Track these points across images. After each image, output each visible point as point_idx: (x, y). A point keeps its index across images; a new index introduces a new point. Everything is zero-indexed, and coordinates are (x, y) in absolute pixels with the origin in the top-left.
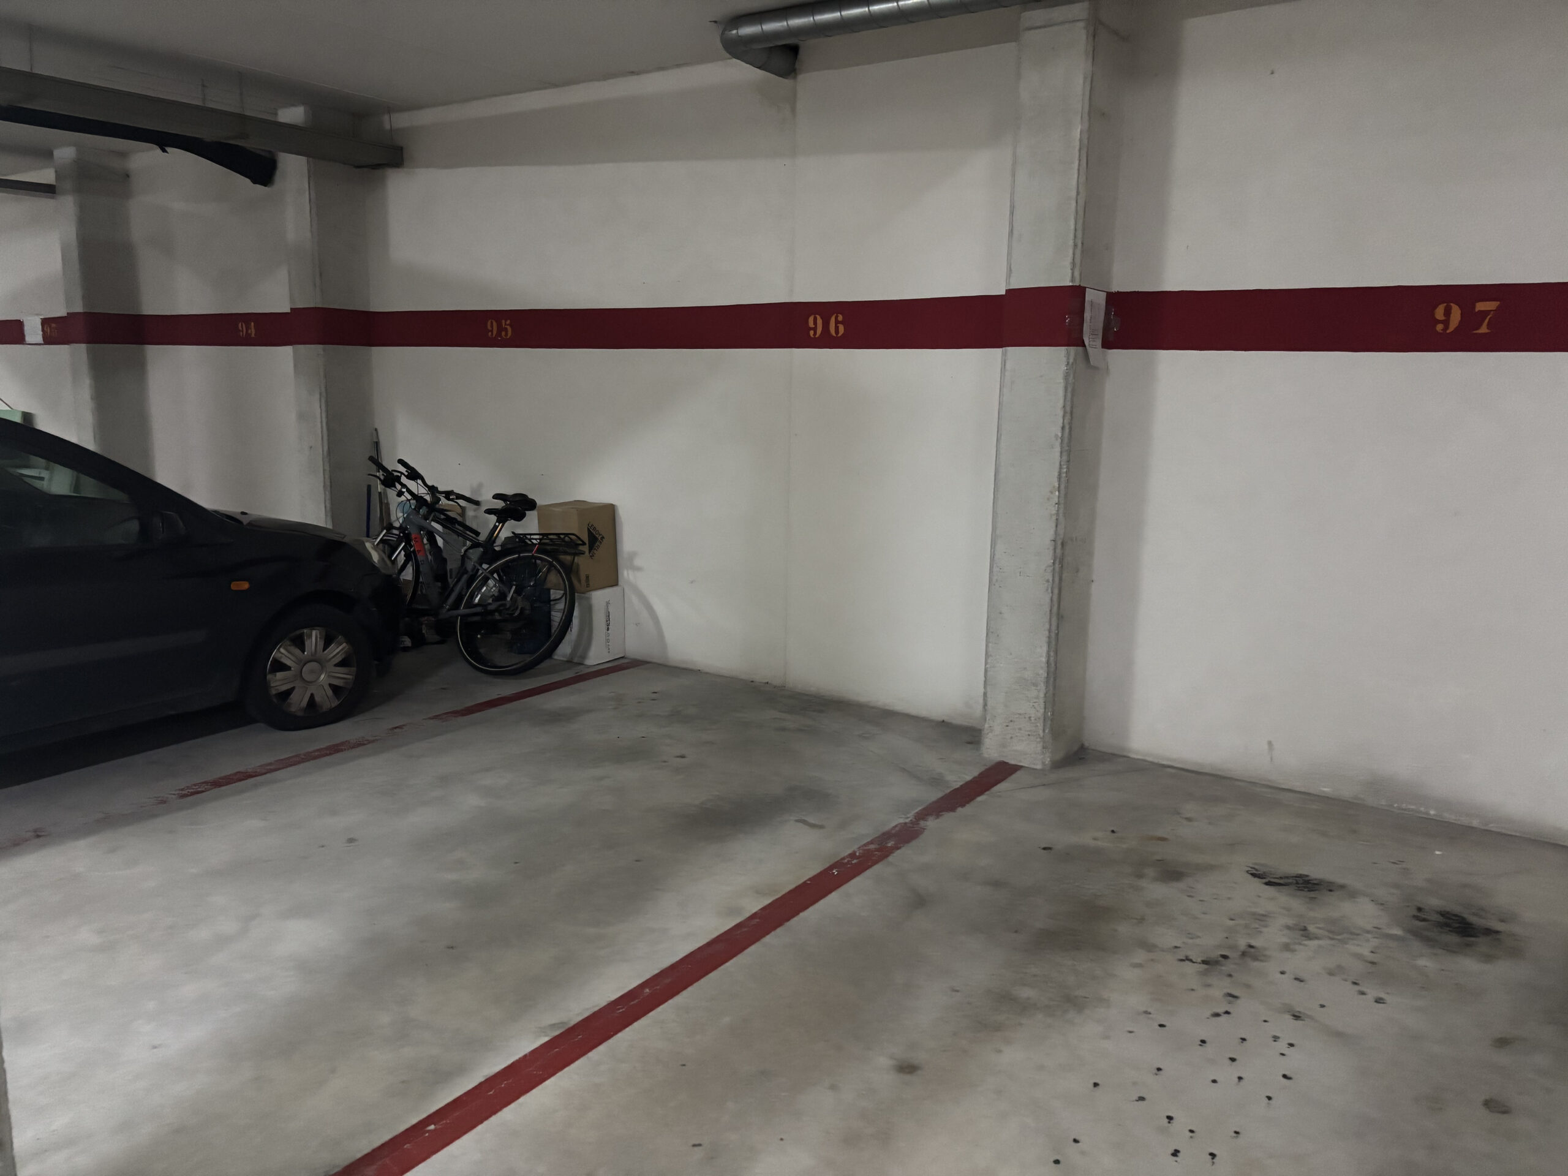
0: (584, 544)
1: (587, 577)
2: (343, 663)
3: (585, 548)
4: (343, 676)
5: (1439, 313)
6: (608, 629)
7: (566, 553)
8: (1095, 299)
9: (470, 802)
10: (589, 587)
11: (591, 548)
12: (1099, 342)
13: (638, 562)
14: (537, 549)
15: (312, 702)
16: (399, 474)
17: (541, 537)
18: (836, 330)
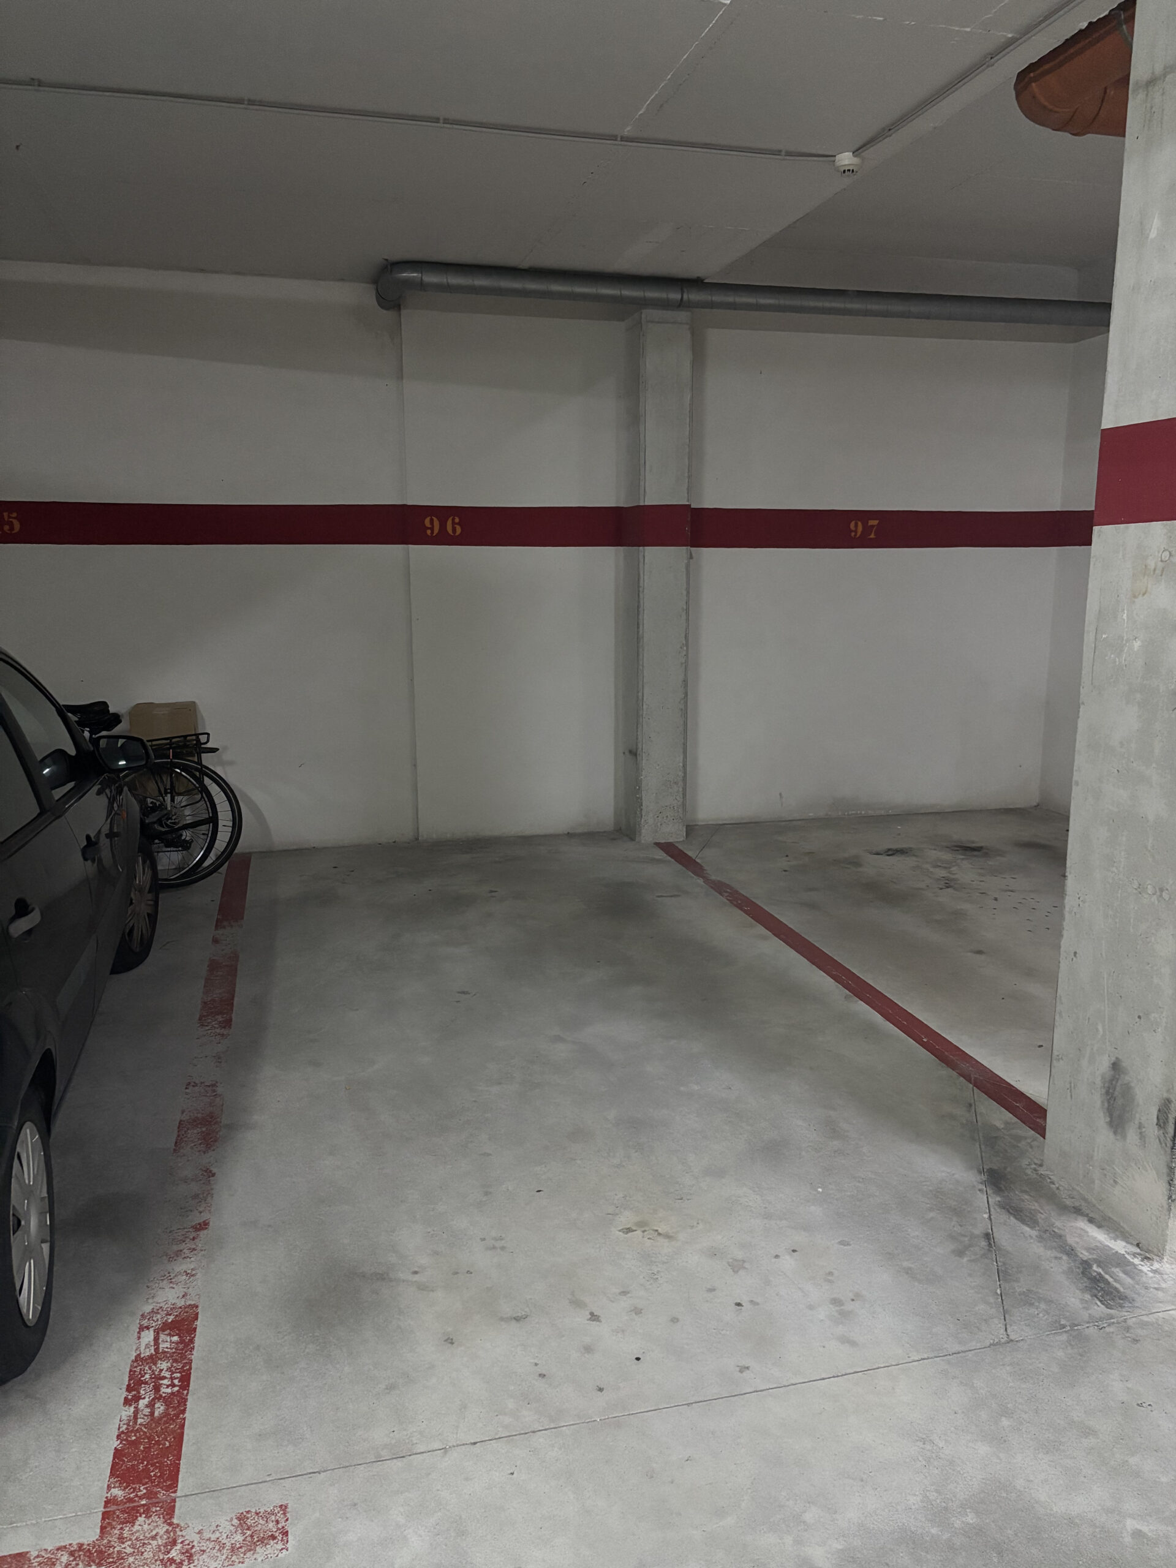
2: (150, 889)
4: (151, 903)
5: (852, 525)
14: (172, 754)
15: (142, 935)
18: (454, 530)
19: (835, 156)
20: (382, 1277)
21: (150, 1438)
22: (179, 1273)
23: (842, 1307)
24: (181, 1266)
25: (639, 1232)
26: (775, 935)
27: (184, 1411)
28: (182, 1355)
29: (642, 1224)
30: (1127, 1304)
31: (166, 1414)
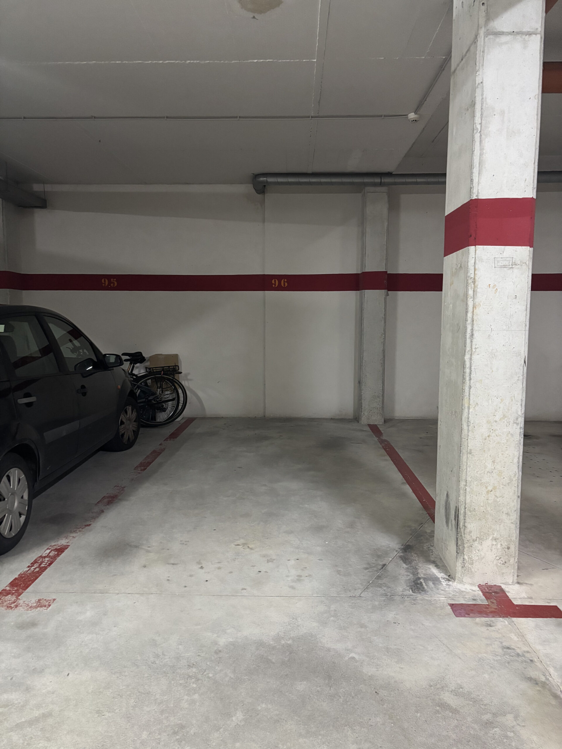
2: (135, 420)
4: (135, 426)
14: (163, 373)
15: (129, 438)
18: (284, 284)
19: (407, 115)
20: (136, 547)
21: (28, 577)
22: (71, 536)
23: (300, 578)
24: (74, 535)
25: (241, 546)
26: (392, 460)
27: (44, 572)
28: (54, 558)
29: (244, 544)
30: (423, 593)
31: (38, 571)
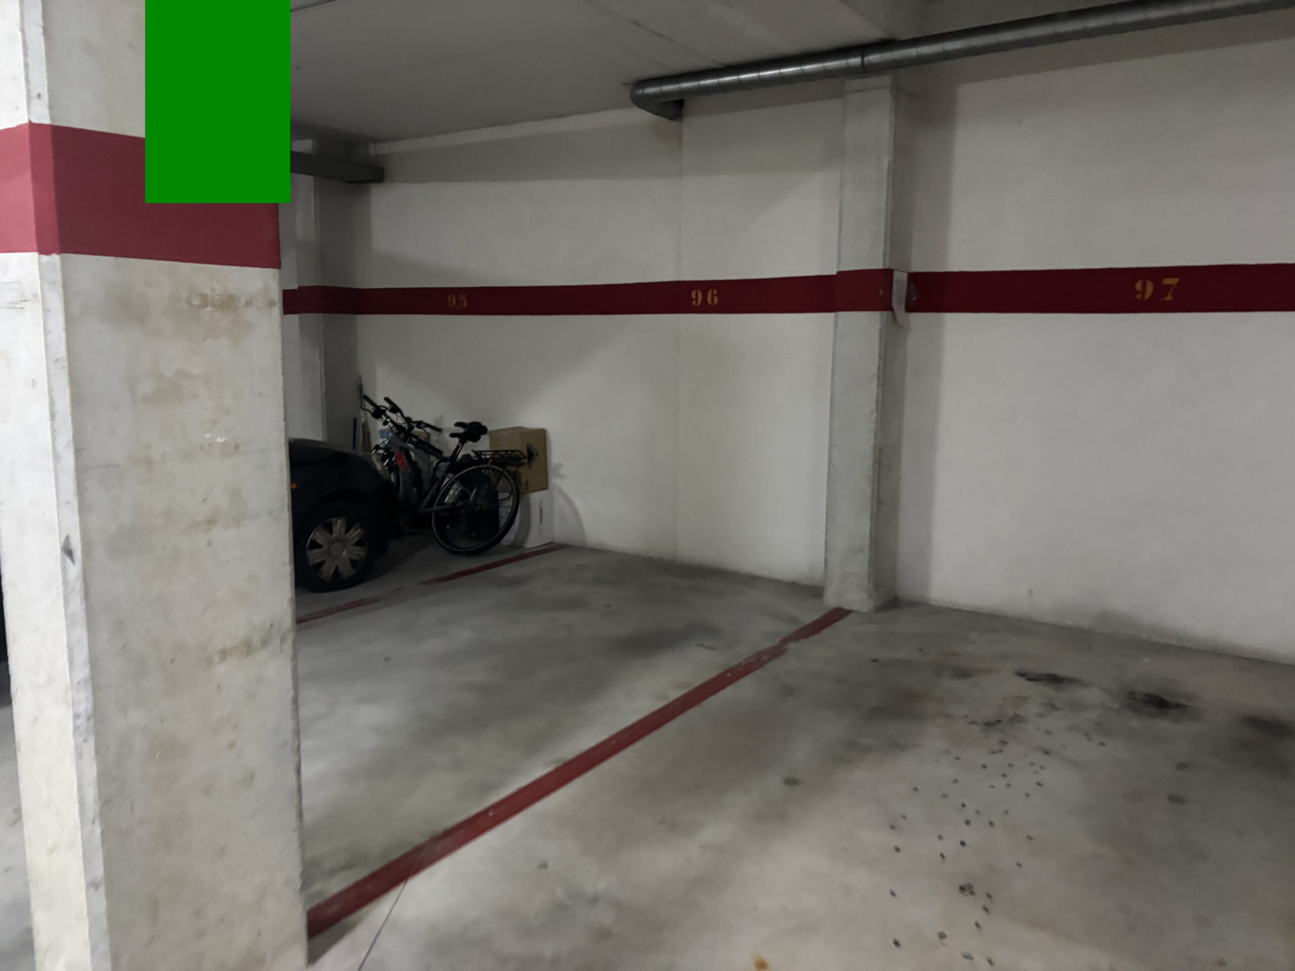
0: (525, 458)
1: (527, 483)
2: (358, 544)
3: (526, 461)
4: (359, 553)
5: (1138, 286)
6: (541, 521)
7: (512, 465)
8: (900, 278)
9: (463, 635)
10: (529, 490)
11: (529, 461)
12: (903, 307)
13: (563, 471)
14: (491, 462)
15: (337, 572)
16: (385, 409)
17: (492, 453)
18: (713, 300)
